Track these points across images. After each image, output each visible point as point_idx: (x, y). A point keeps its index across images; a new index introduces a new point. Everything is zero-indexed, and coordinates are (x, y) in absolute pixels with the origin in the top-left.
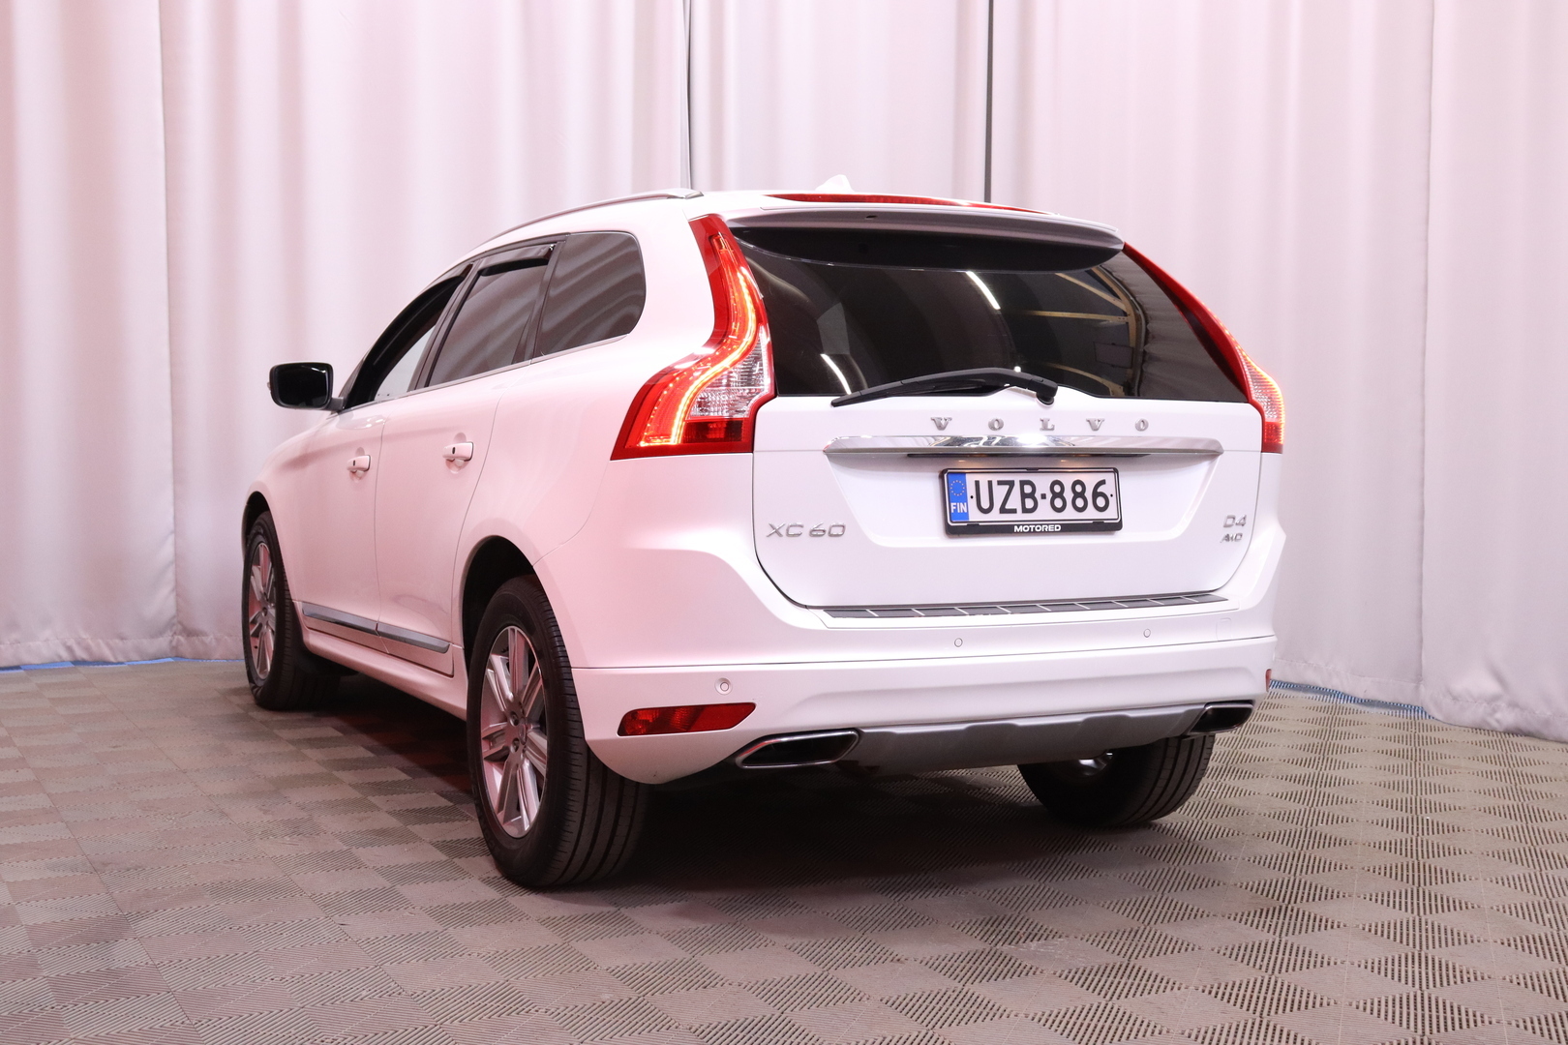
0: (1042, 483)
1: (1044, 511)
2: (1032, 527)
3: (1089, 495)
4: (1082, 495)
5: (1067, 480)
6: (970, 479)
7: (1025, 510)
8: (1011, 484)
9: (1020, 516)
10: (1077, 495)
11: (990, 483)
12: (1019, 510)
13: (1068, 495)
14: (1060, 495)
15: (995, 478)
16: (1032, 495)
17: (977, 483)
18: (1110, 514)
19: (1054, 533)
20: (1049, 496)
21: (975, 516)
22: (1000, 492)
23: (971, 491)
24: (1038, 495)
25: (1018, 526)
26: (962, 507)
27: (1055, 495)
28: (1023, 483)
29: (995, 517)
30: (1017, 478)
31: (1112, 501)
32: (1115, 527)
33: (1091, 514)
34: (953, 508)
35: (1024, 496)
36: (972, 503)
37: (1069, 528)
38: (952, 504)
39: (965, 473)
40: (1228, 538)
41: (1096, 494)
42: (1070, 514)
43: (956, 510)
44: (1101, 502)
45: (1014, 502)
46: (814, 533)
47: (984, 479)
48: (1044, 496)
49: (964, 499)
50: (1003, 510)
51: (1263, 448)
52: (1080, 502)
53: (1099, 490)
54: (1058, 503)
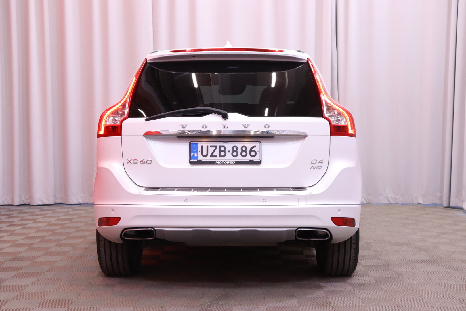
0: (229, 146)
1: (229, 157)
2: (223, 162)
3: (248, 151)
4: (245, 151)
5: (239, 146)
6: (200, 145)
7: (220, 156)
8: (216, 147)
9: (218, 158)
10: (243, 151)
11: (207, 147)
12: (218, 155)
13: (239, 151)
14: (236, 151)
15: (209, 145)
16: (224, 151)
17: (202, 147)
18: (257, 158)
19: (232, 164)
20: (231, 151)
21: (200, 158)
22: (211, 150)
23: (200, 149)
24: (226, 151)
25: (217, 161)
26: (196, 155)
27: (234, 151)
28: (221, 147)
29: (209, 158)
30: (218, 145)
31: (258, 153)
32: (259, 163)
33: (248, 158)
34: (192, 155)
35: (221, 151)
36: (200, 153)
37: (238, 163)
38: (192, 154)
39: (198, 143)
40: (313, 168)
41: (251, 151)
42: (239, 158)
43: (193, 156)
44: (253, 153)
45: (217, 153)
46: (142, 162)
47: (205, 145)
48: (229, 151)
49: (197, 152)
50: (212, 156)
51: (331, 134)
52: (244, 154)
53: (252, 149)
54: (235, 154)
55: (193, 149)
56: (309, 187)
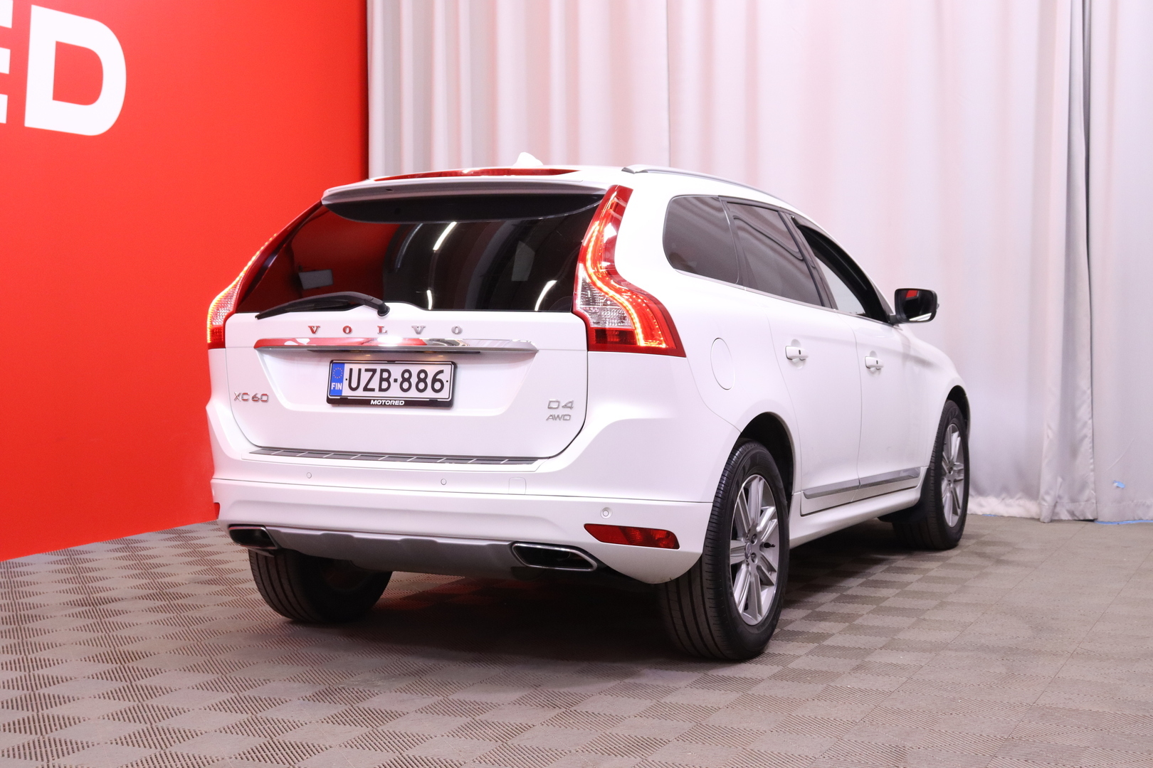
0: (396, 371)
1: (395, 391)
2: (384, 401)
3: (429, 381)
4: (424, 380)
5: (415, 369)
6: (347, 367)
7: (381, 390)
8: (374, 371)
9: (377, 393)
10: (420, 380)
11: (360, 370)
12: (377, 388)
13: (414, 380)
14: (408, 380)
15: (363, 367)
16: (387, 380)
17: (351, 370)
18: (443, 395)
19: (399, 406)
20: (400, 380)
21: (347, 392)
22: (365, 376)
23: (346, 375)
24: (392, 380)
25: (374, 400)
26: (339, 386)
27: (404, 380)
28: (382, 371)
29: (360, 393)
30: (379, 367)
31: (447, 386)
32: (447, 404)
33: (429, 394)
34: (333, 386)
35: (382, 379)
36: (346, 383)
37: (410, 404)
38: (333, 384)
39: (344, 363)
40: (554, 417)
41: (435, 380)
42: (413, 394)
43: (334, 388)
44: (438, 386)
45: (374, 384)
46: (255, 399)
47: (355, 367)
48: (396, 380)
49: (341, 381)
50: (366, 389)
51: (590, 347)
52: (422, 386)
53: (437, 378)
54: (406, 385)
55: (336, 376)
56: (550, 458)
